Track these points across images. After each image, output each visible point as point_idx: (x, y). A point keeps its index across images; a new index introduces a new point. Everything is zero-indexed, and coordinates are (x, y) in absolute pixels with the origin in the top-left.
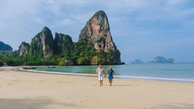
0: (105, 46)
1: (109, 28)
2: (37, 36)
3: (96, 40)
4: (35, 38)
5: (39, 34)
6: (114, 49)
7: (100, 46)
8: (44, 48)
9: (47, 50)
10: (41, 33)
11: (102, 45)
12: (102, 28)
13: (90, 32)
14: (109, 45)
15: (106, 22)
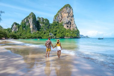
0: (71, 27)
1: (73, 16)
2: (26, 18)
3: (65, 23)
4: (24, 20)
5: (27, 17)
6: (76, 28)
7: (68, 26)
8: (31, 27)
9: (33, 28)
10: (28, 16)
11: (69, 26)
12: (69, 15)
13: (61, 18)
14: (73, 26)
15: (72, 11)
